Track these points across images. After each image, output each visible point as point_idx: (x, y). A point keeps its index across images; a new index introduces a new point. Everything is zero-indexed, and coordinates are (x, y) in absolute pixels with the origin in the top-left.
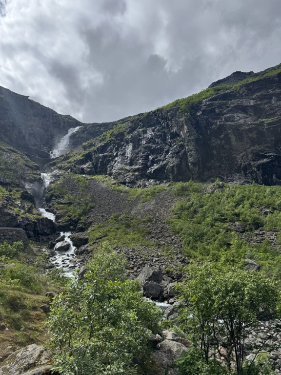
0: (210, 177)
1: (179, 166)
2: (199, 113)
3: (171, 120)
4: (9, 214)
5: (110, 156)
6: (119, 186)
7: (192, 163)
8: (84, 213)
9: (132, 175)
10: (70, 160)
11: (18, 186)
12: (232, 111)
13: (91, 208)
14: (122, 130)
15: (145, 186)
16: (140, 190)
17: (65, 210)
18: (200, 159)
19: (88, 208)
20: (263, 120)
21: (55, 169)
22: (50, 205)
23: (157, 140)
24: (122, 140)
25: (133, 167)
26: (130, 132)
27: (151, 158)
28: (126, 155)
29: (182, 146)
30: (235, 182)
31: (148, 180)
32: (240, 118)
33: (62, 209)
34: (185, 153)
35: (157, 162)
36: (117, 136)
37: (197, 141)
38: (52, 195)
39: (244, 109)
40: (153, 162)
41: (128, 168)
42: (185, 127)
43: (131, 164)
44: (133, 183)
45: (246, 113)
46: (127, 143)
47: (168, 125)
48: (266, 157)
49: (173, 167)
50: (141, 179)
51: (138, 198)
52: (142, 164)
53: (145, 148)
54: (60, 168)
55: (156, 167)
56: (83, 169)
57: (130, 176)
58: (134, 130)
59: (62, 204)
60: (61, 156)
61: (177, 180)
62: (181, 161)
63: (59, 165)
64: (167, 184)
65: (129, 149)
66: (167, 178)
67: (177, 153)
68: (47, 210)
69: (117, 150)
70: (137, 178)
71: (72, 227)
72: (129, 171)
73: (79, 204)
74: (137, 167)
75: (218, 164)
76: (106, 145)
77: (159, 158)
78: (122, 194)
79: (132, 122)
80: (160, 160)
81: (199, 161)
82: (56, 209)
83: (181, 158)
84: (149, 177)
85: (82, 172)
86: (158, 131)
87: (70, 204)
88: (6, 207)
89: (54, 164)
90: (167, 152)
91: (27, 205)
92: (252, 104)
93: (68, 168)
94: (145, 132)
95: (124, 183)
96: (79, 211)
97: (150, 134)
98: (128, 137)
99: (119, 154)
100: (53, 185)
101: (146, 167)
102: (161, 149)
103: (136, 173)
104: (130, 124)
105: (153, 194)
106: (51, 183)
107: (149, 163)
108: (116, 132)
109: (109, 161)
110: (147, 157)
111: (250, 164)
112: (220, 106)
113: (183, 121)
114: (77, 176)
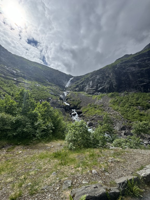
0: (122, 91)
1: (110, 87)
2: (116, 69)
3: (106, 72)
4: (58, 104)
5: (85, 85)
6: (88, 95)
7: (115, 86)
8: (79, 104)
9: (93, 91)
10: (72, 87)
11: (58, 96)
12: (129, 67)
13: (81, 102)
14: (88, 77)
15: (97, 94)
16: (96, 96)
17: (72, 103)
18: (118, 84)
19: (79, 102)
20: (143, 69)
21: (67, 90)
22: (67, 101)
23: (100, 79)
24: (88, 80)
25: (93, 88)
26: (91, 77)
27: (99, 85)
28: (90, 85)
29: (110, 80)
30: (132, 92)
31: (98, 92)
32: (133, 69)
33: (72, 102)
34: (112, 83)
35: (101, 86)
36: (86, 79)
37: (116, 78)
38: (68, 98)
39: (134, 66)
40: (100, 86)
41: (91, 89)
42: (111, 74)
43: (92, 87)
44: (93, 94)
45: (135, 67)
46: (90, 81)
47: (104, 74)
48: (145, 82)
49: (107, 87)
50: (96, 92)
51: (96, 98)
52: (96, 87)
53: (97, 82)
54: (69, 90)
55: (101, 88)
56: (76, 90)
57: (92, 91)
58: (92, 76)
59: (71, 101)
60: (69, 86)
61: (109, 92)
62: (110, 86)
63: (69, 89)
64: (106, 94)
65: (91, 83)
66: (105, 92)
67: (109, 83)
68: (67, 103)
69: (87, 83)
70: (94, 92)
71: (75, 108)
72: (91, 90)
73: (76, 101)
74: (94, 88)
75: (124, 86)
76: (83, 82)
77: (102, 85)
78: (90, 97)
79: (91, 74)
80: (102, 86)
81: (117, 85)
82: (70, 102)
83: (110, 85)
84: (99, 91)
85: (76, 91)
86: (101, 76)
87: (74, 101)
88: (57, 102)
89: (67, 89)
90: (105, 83)
91: (61, 101)
92: (137, 63)
93: (71, 90)
94: (96, 77)
95: (90, 94)
96: (77, 103)
97: (98, 77)
98: (90, 79)
99: (88, 84)
100: (68, 95)
101: (97, 88)
102: (102, 82)
103: (94, 90)
104: (91, 75)
105: (101, 97)
106: (67, 95)
107: (98, 87)
108: (86, 78)
109: (84, 87)
110: (98, 85)
111: (138, 85)
112: (124, 66)
113: (110, 72)
114: (74, 92)
